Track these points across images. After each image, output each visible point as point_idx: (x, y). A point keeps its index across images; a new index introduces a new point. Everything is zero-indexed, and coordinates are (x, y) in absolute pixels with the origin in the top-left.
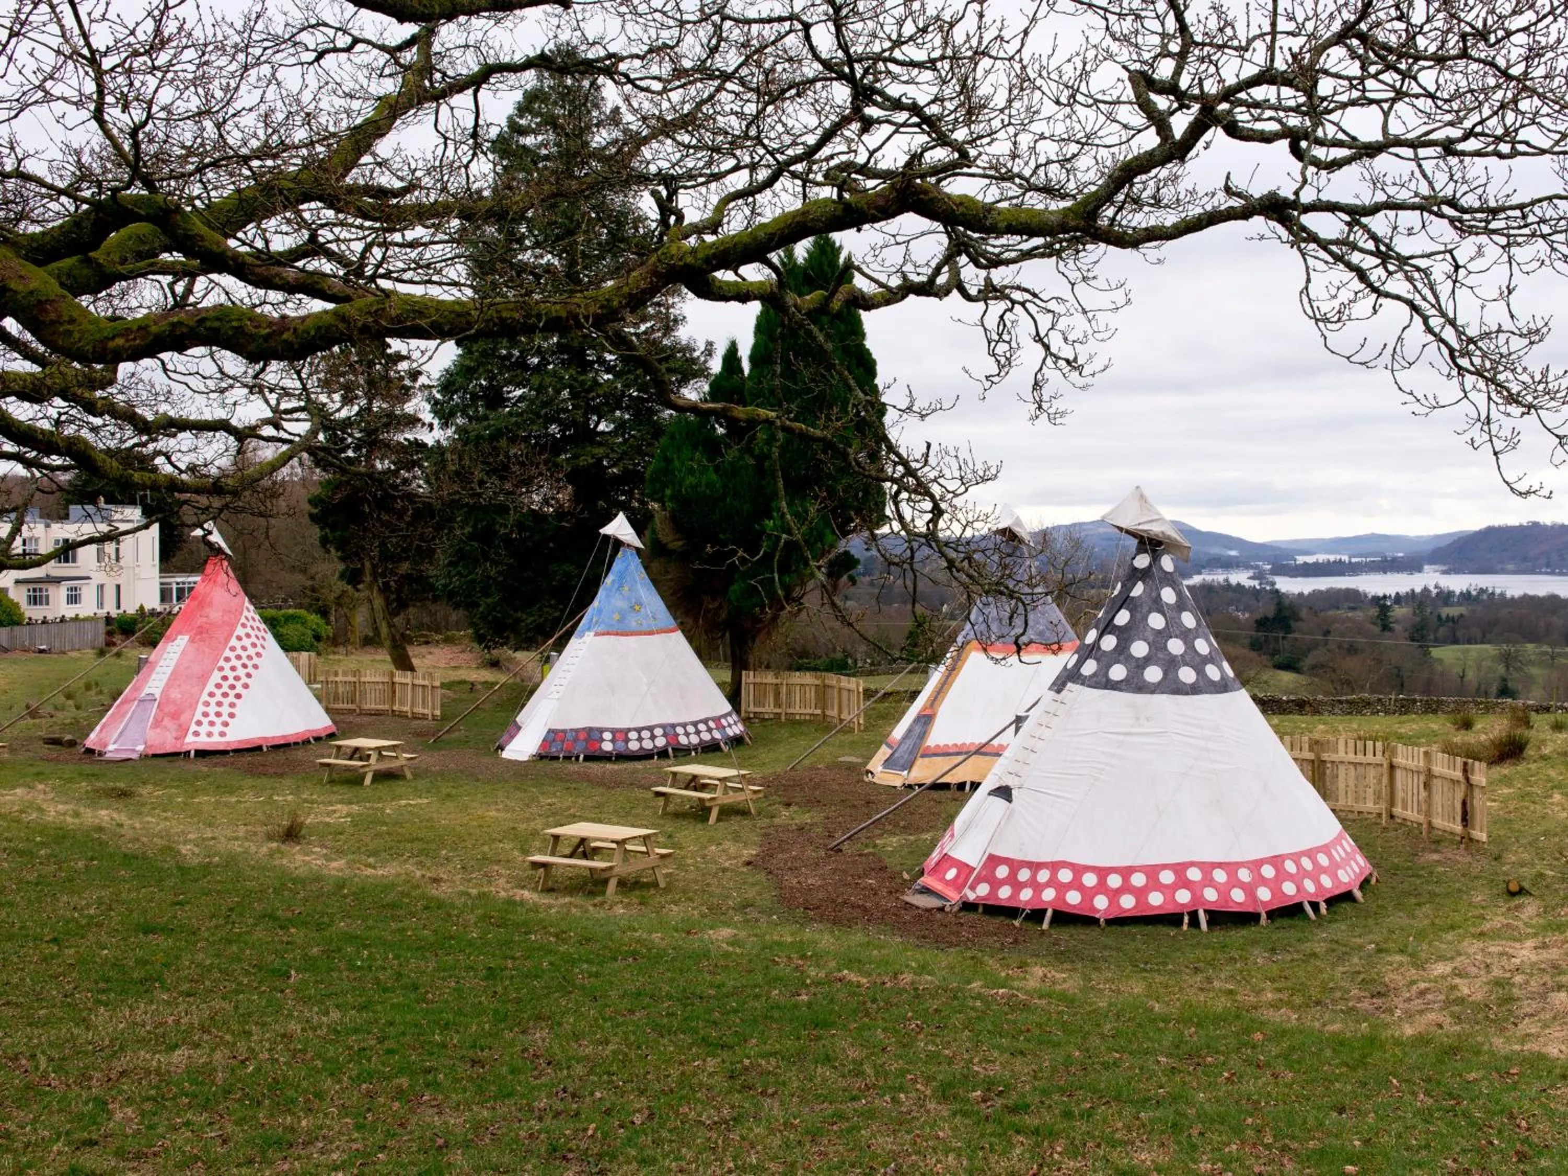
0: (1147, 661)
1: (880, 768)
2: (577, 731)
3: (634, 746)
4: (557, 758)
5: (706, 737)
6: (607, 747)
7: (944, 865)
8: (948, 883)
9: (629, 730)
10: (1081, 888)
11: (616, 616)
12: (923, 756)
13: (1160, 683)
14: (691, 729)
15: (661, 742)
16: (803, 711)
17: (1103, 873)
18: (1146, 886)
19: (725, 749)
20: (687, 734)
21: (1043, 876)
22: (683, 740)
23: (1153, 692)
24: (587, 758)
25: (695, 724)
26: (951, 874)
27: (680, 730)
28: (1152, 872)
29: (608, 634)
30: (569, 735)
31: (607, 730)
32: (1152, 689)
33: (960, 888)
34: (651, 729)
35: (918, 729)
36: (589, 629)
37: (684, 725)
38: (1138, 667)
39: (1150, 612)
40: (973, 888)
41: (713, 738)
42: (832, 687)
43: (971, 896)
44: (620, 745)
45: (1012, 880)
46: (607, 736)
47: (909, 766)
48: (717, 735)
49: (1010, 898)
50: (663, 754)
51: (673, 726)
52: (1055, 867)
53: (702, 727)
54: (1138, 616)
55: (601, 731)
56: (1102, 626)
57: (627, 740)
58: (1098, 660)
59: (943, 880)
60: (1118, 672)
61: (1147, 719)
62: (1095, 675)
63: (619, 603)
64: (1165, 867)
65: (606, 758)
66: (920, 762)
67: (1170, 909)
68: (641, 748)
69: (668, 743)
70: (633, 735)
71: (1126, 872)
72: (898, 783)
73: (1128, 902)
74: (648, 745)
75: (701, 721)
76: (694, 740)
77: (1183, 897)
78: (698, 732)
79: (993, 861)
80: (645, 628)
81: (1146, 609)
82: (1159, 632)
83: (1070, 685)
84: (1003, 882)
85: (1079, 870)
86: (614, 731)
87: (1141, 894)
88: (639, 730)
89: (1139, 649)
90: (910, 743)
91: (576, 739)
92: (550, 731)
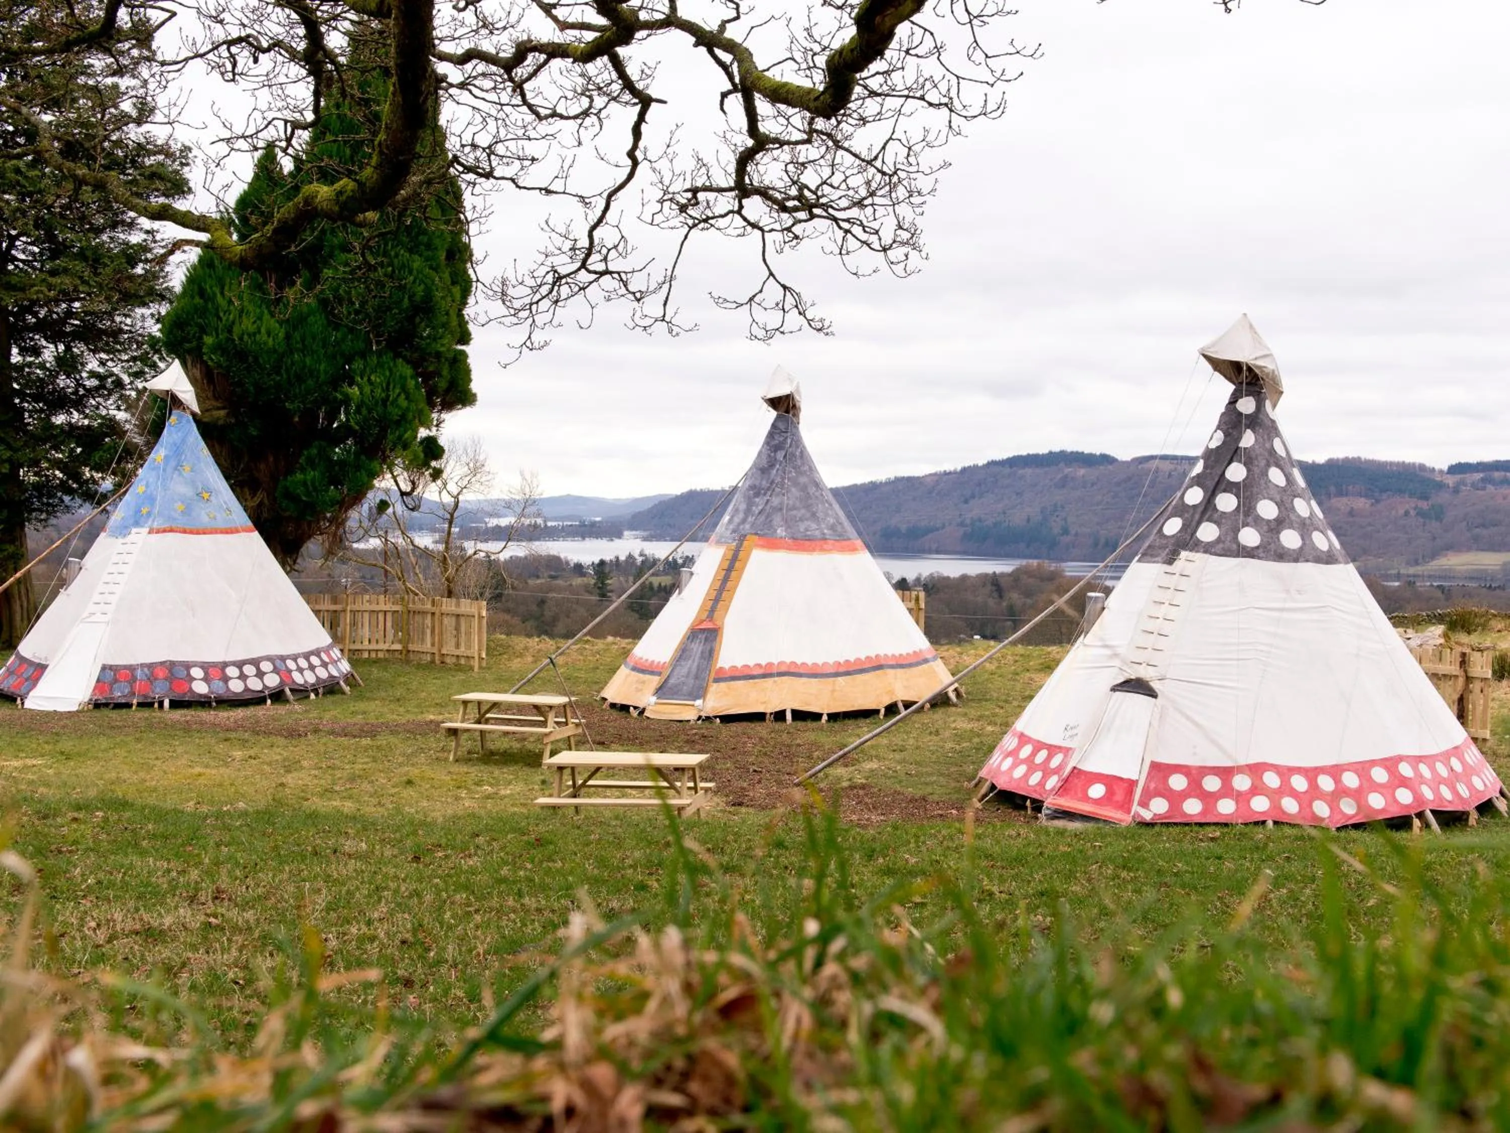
0: (1279, 524)
1: (653, 699)
2: (151, 666)
3: (236, 686)
4: (128, 706)
5: (323, 674)
6: (200, 688)
7: (1077, 782)
8: (1097, 802)
9: (225, 665)
10: (1294, 794)
11: (179, 506)
12: (717, 680)
13: (1301, 548)
14: (303, 663)
15: (272, 681)
16: (373, 646)
17: (1311, 774)
18: (1361, 786)
19: (347, 689)
20: (300, 670)
21: (1241, 783)
22: (298, 678)
23: (1296, 560)
24: (176, 704)
25: (307, 656)
26: (1097, 791)
27: (291, 664)
28: (1362, 769)
29: (171, 530)
30: (139, 673)
31: (195, 664)
32: (1296, 557)
33: (1125, 806)
34: (255, 662)
35: (697, 648)
36: (137, 524)
37: (295, 658)
38: (1271, 530)
39: (1268, 465)
40: (1144, 804)
41: (331, 677)
42: (423, 613)
43: (1147, 816)
44: (218, 687)
45: (1195, 789)
46: (197, 673)
47: (699, 692)
48: (335, 673)
49: (1204, 813)
50: (278, 696)
51: (283, 659)
52: (1256, 770)
53: (315, 660)
54: (1256, 470)
55: (188, 666)
56: (1211, 484)
57: (226, 679)
58: (1217, 523)
59: (1086, 798)
60: (1249, 537)
61: (1299, 592)
62: (1219, 540)
63: (181, 488)
64: (1373, 763)
65: (203, 703)
66: (714, 688)
67: (1395, 812)
68: (247, 689)
69: (282, 683)
70: (232, 672)
71: (1335, 771)
72: (690, 715)
73: (1348, 808)
74: (255, 685)
75: (312, 653)
76: (310, 678)
77: (1404, 797)
78: (312, 668)
79: (1160, 771)
80: (220, 524)
81: (1263, 463)
82: (1284, 490)
83: (1184, 554)
84: (1184, 795)
85: (1285, 772)
86: (205, 667)
87: (1358, 795)
88: (240, 665)
89: (1267, 509)
90: (691, 665)
91: (152, 678)
92: (104, 668)
